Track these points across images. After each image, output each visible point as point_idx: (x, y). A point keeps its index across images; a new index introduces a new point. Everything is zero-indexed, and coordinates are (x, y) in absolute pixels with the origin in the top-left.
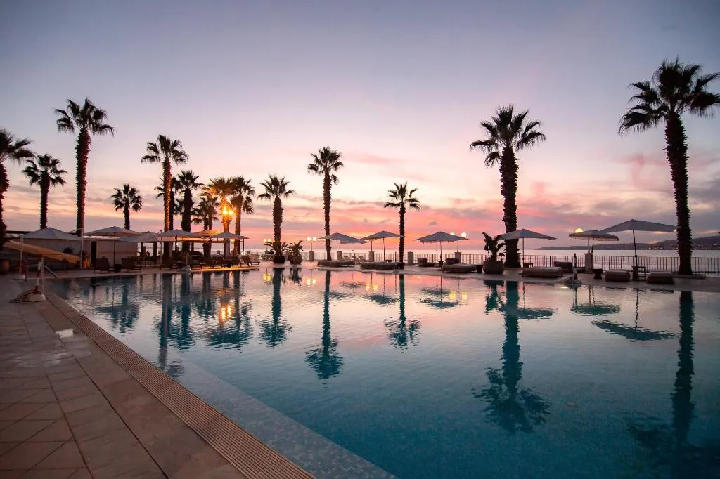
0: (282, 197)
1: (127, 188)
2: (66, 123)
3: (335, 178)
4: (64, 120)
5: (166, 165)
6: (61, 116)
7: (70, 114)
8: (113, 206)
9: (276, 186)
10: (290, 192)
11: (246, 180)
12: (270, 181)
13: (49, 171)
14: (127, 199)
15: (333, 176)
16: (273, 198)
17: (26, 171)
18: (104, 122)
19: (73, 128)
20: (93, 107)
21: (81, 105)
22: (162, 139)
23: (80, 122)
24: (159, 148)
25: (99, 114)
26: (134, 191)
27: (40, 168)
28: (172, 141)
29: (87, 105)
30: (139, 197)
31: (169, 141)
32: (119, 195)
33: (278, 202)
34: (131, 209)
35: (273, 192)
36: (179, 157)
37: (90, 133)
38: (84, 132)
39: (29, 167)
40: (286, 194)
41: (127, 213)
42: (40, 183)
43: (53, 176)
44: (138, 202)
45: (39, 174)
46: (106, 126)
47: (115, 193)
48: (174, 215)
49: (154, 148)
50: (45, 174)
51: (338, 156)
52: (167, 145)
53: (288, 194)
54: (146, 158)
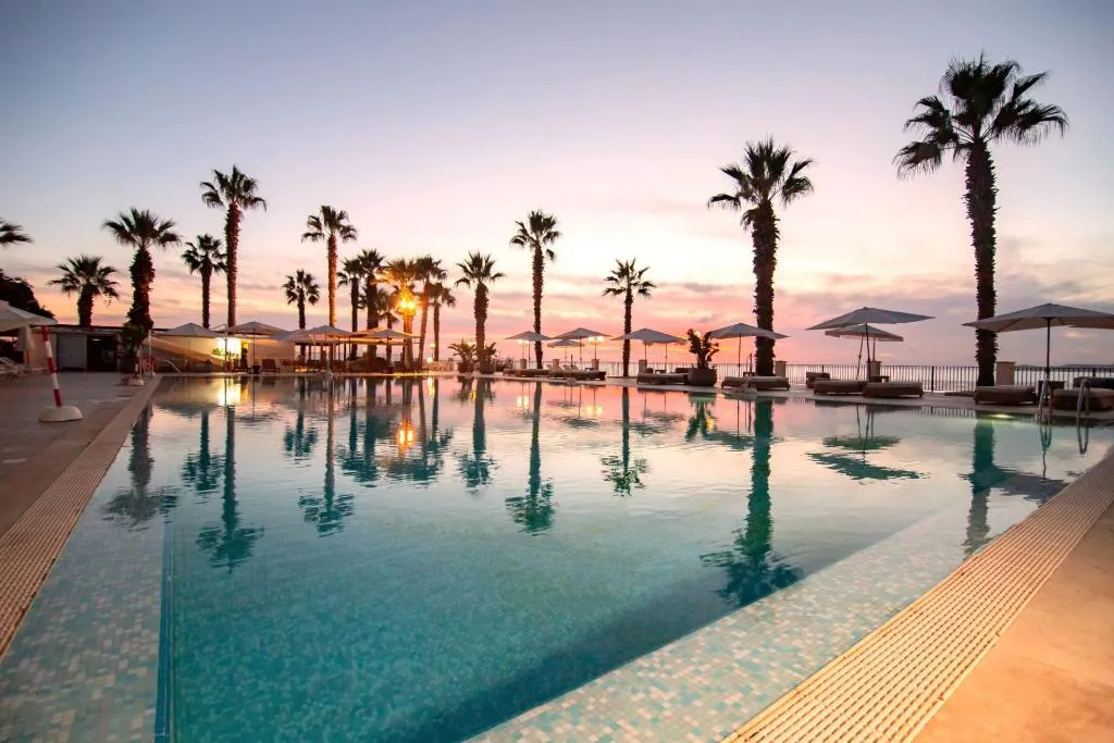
0: (487, 282)
1: (300, 274)
2: (213, 198)
3: (551, 254)
4: (209, 194)
5: (332, 243)
6: (208, 190)
7: (217, 186)
8: (286, 298)
9: (479, 268)
10: (498, 275)
11: (435, 260)
12: (470, 261)
13: (210, 256)
14: (301, 288)
15: (548, 251)
16: (474, 284)
17: (185, 256)
18: (255, 193)
19: (221, 203)
20: (242, 176)
21: (229, 174)
22: (326, 210)
23: (230, 196)
24: (322, 221)
25: (249, 185)
26: (309, 278)
27: (201, 252)
28: (338, 213)
29: (236, 173)
30: (316, 286)
31: (334, 213)
32: (291, 284)
33: (482, 290)
34: (307, 303)
35: (473, 276)
36: (347, 232)
37: (239, 208)
38: (233, 208)
39: (189, 252)
40: (493, 278)
41: (301, 307)
42: (202, 270)
43: (215, 261)
44: (315, 292)
45: (199, 260)
46: (257, 199)
47: (287, 281)
48: (359, 310)
49: (317, 224)
50: (206, 260)
51: (554, 223)
52: (331, 217)
53: (497, 279)
54: (307, 235)
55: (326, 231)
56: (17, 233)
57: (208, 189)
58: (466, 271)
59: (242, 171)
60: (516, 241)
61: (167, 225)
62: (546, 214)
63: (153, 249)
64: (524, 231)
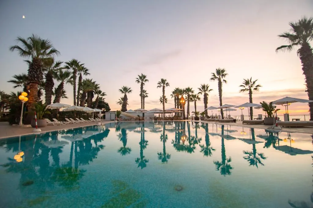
0: (207, 92)
3: (225, 81)
4: (137, 81)
5: (164, 88)
7: (139, 78)
9: (204, 88)
11: (191, 88)
15: (224, 80)
16: (203, 94)
18: (146, 79)
19: (140, 82)
21: (141, 75)
23: (141, 80)
25: (145, 77)
28: (165, 80)
33: (206, 95)
35: (203, 91)
36: (167, 84)
37: (143, 83)
49: (160, 83)
51: (224, 71)
52: (163, 81)
53: (210, 91)
54: (158, 86)
55: (162, 85)
56: (104, 94)
57: (137, 79)
58: (200, 90)
59: (143, 74)
60: (212, 79)
61: (129, 89)
62: (221, 69)
63: (127, 94)
64: (214, 75)
